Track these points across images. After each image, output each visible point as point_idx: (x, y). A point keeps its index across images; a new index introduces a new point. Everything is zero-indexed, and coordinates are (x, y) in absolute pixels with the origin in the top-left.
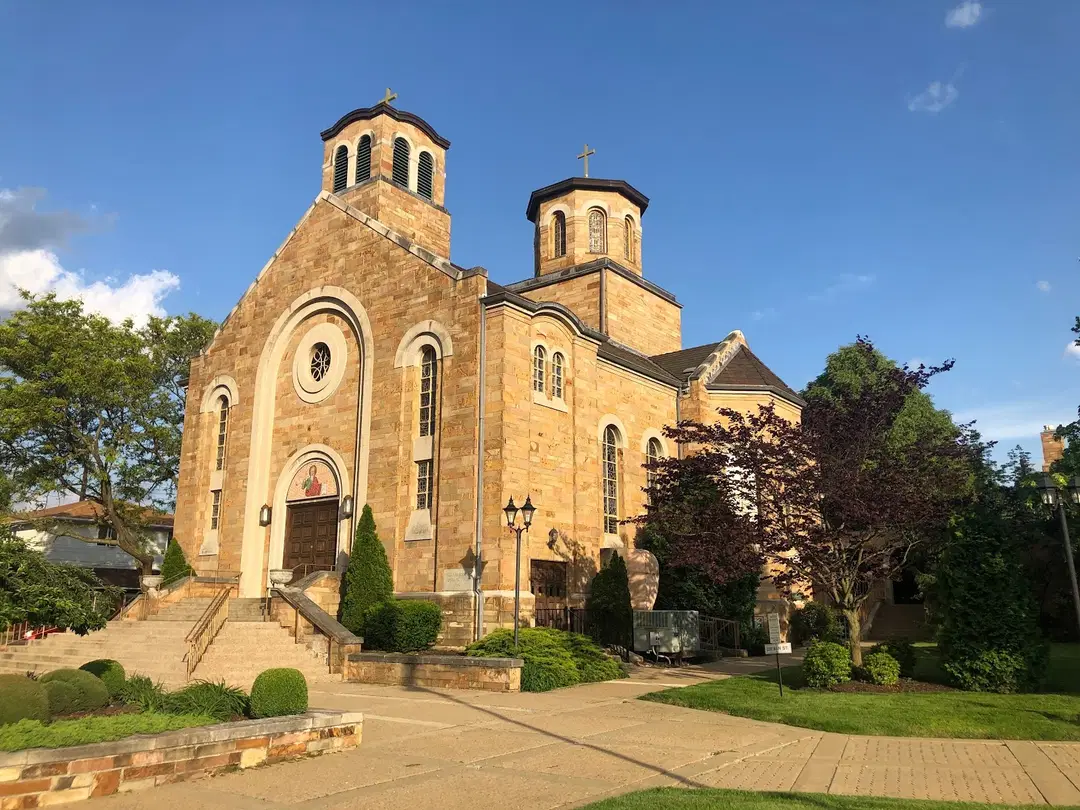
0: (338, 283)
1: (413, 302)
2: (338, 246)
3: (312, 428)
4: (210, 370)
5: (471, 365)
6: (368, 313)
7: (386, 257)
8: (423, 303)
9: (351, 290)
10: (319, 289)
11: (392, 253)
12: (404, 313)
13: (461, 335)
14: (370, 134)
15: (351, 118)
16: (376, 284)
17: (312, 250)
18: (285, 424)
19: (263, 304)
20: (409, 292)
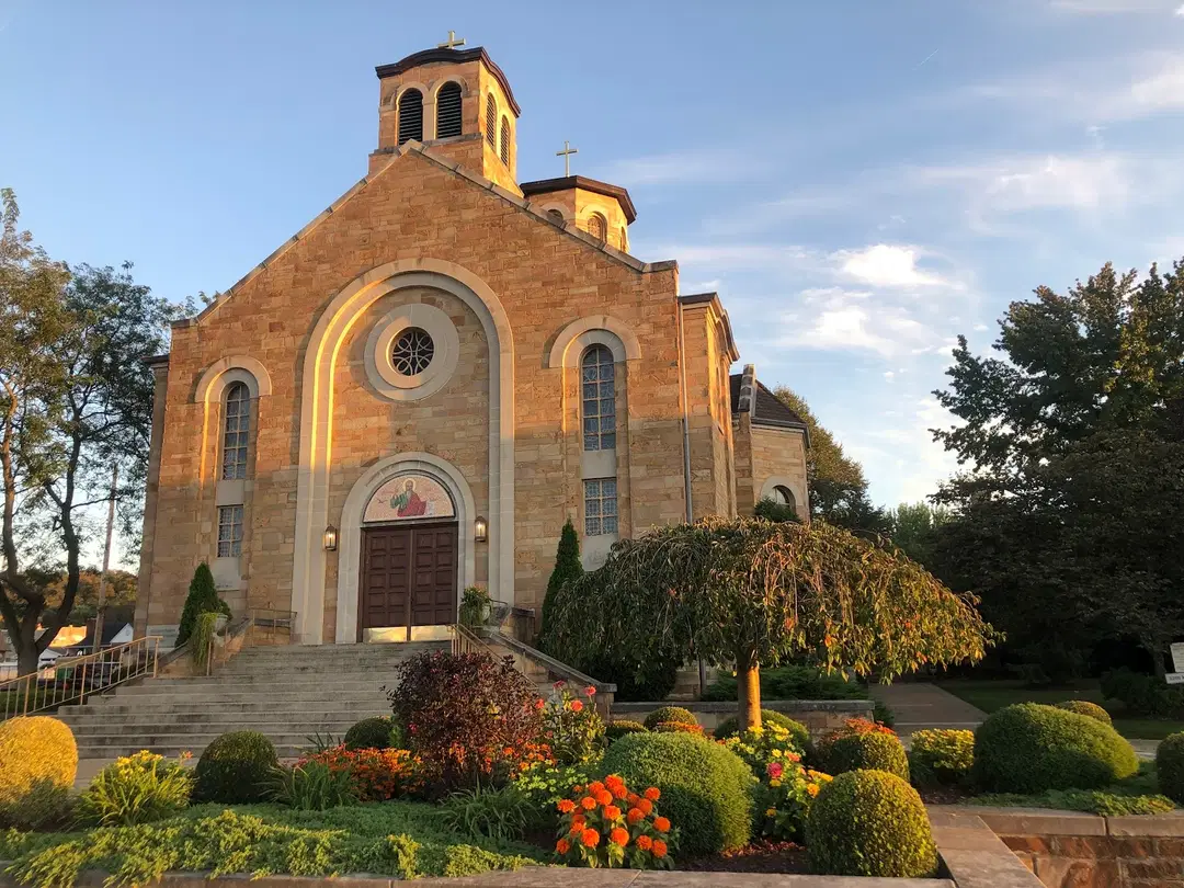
0: (447, 256)
1: (572, 291)
2: (444, 211)
3: (405, 432)
4: (212, 346)
5: (671, 374)
6: (500, 298)
7: (528, 236)
8: (589, 294)
9: (471, 267)
10: (414, 260)
11: (536, 230)
12: (562, 304)
13: (651, 337)
14: (459, 82)
15: (424, 58)
16: (512, 264)
17: (398, 211)
18: (356, 425)
19: (312, 270)
20: (565, 281)
